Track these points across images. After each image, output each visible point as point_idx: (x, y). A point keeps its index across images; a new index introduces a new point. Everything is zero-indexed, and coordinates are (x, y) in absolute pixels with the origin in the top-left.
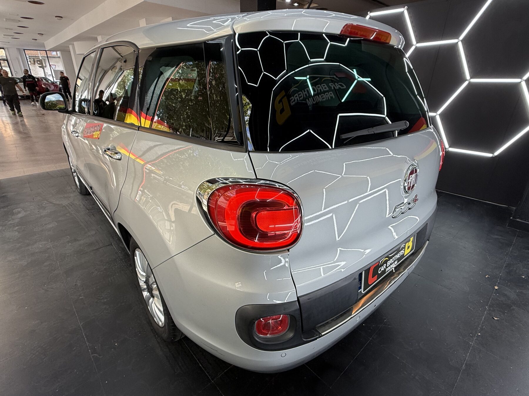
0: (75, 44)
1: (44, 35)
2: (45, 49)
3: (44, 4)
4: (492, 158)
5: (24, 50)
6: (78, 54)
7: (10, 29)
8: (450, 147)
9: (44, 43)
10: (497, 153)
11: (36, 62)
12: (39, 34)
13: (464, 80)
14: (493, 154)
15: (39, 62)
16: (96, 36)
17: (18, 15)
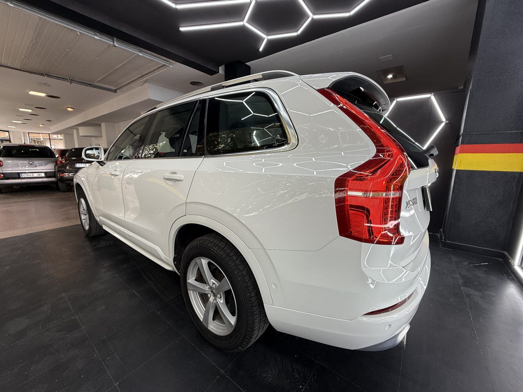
0: (79, 129)
1: (52, 122)
3: (60, 98)
7: (20, 116)
12: (47, 120)
15: (39, 143)
17: (33, 105)
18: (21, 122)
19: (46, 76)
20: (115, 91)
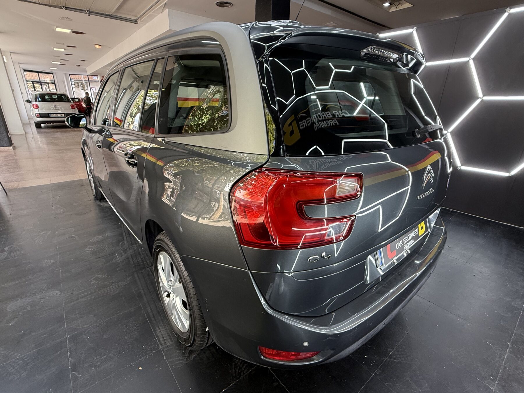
1: (86, 61)
2: (88, 73)
3: (85, 34)
5: (70, 75)
7: (57, 56)
9: (85, 69)
11: (80, 86)
12: (81, 60)
17: (64, 44)
18: (59, 63)
19: (64, 9)
20: (136, 22)
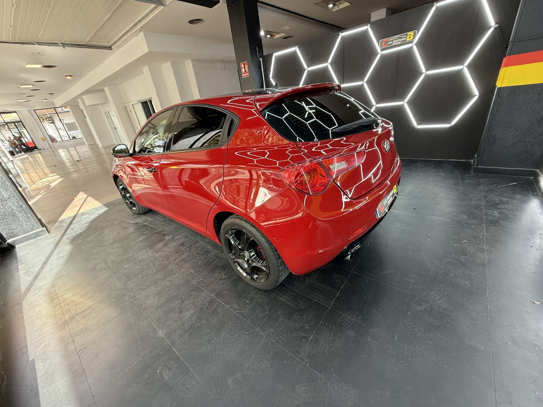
0: (83, 98)
1: (54, 94)
2: (55, 106)
3: (56, 66)
4: (450, 127)
5: (35, 110)
6: (88, 106)
7: (23, 94)
8: (418, 125)
9: (53, 101)
10: (454, 122)
11: (45, 120)
12: (49, 94)
13: (421, 74)
14: (450, 124)
15: (47, 119)
16: (103, 88)
17: (32, 80)
18: (25, 100)
19: (36, 44)
20: (110, 48)
